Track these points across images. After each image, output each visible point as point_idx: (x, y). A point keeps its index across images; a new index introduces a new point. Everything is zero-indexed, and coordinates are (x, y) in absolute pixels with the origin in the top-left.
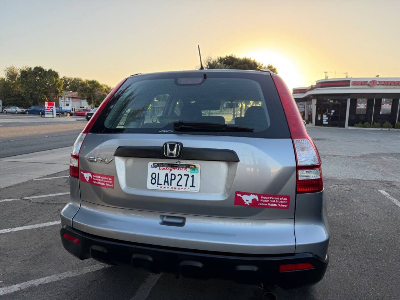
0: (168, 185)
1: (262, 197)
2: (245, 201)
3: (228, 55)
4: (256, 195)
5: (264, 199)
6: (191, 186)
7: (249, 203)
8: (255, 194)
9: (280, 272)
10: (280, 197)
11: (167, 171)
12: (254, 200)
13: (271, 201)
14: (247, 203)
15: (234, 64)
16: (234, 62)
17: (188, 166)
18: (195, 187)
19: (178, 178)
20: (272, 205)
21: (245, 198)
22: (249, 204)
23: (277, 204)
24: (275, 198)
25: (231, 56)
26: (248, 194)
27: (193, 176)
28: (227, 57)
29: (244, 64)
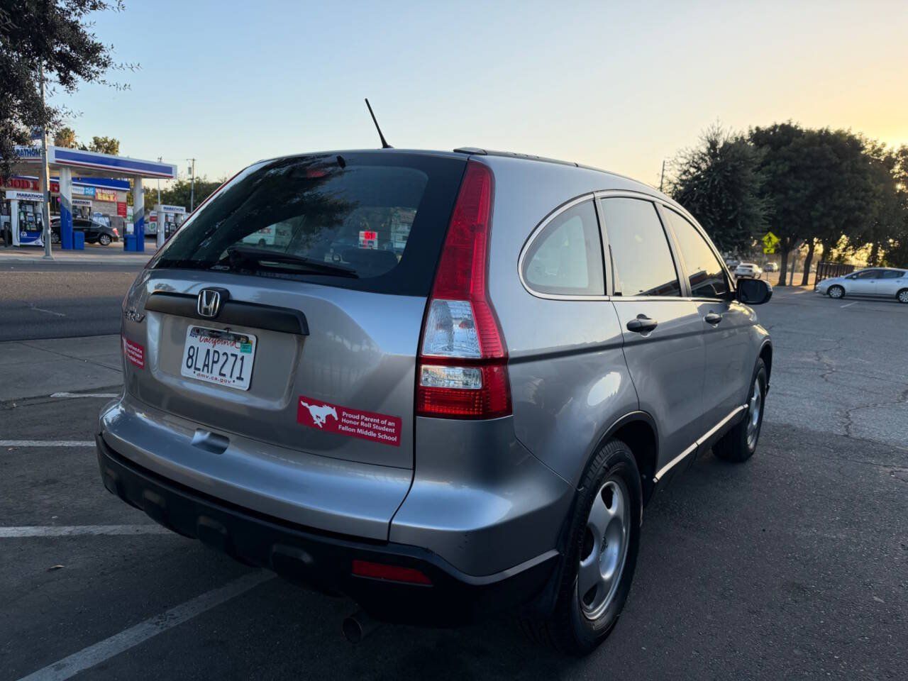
0: (208, 372)
1: (344, 414)
2: (315, 418)
3: (779, 123)
4: (333, 408)
5: (348, 418)
6: (238, 378)
7: (321, 423)
8: (332, 406)
9: (353, 575)
10: (381, 417)
11: (209, 345)
12: (329, 417)
13: (362, 424)
14: (318, 422)
15: (792, 144)
16: (794, 139)
17: (237, 338)
18: (242, 379)
19: (223, 359)
20: (366, 433)
21: (314, 410)
22: (321, 426)
23: (376, 431)
24: (372, 420)
25: (787, 123)
26: (320, 404)
27: (242, 359)
28: (776, 127)
29: (821, 143)
